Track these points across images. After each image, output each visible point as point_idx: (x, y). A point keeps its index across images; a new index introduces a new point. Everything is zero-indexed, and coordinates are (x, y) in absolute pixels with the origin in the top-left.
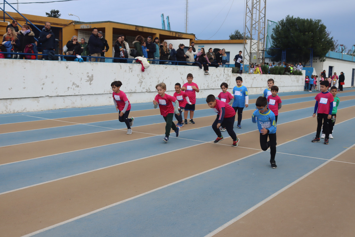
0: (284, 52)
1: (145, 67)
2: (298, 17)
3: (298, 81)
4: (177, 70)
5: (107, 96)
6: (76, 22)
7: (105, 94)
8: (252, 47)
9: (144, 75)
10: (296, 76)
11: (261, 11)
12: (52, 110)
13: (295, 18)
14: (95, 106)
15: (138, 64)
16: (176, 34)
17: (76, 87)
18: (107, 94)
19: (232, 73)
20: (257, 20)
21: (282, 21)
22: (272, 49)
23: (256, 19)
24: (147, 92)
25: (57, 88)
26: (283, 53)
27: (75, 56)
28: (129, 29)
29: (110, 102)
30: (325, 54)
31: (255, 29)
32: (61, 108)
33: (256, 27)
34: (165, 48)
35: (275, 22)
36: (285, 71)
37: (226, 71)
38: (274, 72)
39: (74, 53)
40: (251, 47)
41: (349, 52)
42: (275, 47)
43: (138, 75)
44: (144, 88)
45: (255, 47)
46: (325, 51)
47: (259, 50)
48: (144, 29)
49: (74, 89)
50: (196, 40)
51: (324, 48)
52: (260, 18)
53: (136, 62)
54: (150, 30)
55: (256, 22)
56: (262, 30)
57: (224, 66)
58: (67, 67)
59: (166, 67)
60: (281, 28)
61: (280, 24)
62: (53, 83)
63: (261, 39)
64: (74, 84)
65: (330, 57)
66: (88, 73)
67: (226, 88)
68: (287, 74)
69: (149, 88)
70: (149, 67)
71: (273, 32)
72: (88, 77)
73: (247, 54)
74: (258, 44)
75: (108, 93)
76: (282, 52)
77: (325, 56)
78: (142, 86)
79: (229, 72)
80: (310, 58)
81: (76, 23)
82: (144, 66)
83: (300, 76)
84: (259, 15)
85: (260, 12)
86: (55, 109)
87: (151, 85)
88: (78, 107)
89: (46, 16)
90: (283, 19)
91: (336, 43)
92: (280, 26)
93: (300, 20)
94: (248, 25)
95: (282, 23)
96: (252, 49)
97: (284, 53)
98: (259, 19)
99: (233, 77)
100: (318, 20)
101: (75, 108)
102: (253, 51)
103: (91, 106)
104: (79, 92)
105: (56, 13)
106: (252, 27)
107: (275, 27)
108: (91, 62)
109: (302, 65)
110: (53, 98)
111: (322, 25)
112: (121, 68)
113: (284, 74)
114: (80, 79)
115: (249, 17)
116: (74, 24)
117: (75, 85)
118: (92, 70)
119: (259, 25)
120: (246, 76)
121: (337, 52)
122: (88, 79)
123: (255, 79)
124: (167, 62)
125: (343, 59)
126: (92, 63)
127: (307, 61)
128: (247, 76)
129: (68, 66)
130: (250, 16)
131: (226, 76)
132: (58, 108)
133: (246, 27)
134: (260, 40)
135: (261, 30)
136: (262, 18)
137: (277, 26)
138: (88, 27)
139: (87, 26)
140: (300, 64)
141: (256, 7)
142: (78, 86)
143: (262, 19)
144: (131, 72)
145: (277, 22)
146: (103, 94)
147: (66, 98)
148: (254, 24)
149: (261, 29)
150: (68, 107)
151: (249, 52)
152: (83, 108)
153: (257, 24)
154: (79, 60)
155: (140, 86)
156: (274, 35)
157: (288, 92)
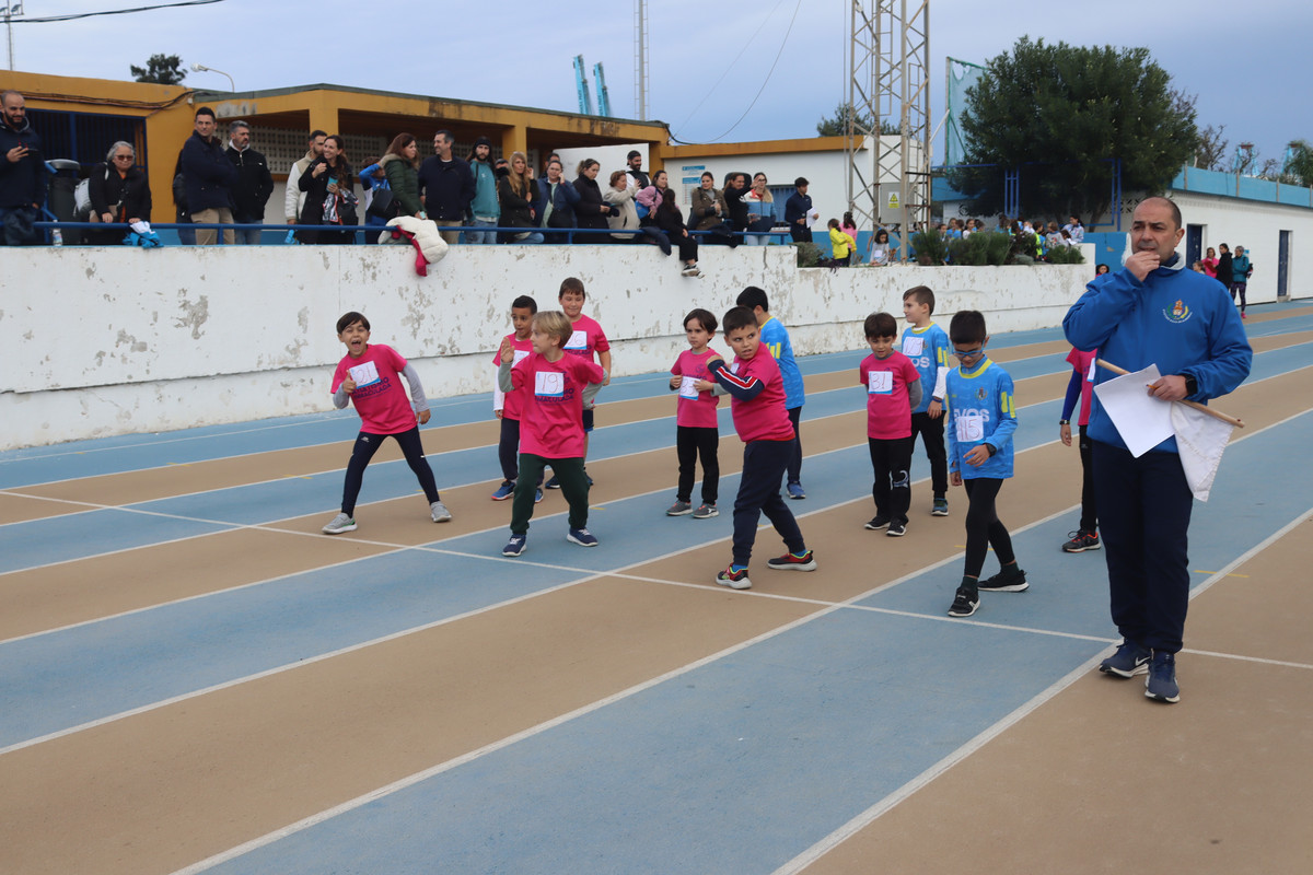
0: (1012, 178)
1: (429, 258)
2: (1061, 43)
3: (1066, 287)
4: (568, 262)
5: (271, 377)
6: (199, 95)
7: (264, 371)
8: (881, 162)
9: (426, 291)
10: (1056, 266)
11: (908, 22)
12: (31, 446)
13: (1050, 48)
14: (223, 422)
15: (403, 248)
16: (592, 124)
17: (133, 349)
18: (272, 370)
19: (800, 265)
20: (897, 58)
21: (1003, 59)
22: (968, 168)
23: (891, 53)
24: (443, 355)
25: (47, 359)
26: (1009, 182)
27: (126, 224)
28: (406, 113)
29: (286, 404)
30: (1170, 179)
31: (891, 93)
32: (72, 437)
33: (893, 85)
34: (517, 178)
35: (977, 67)
36: (1015, 252)
37: (772, 260)
38: (970, 253)
39: (124, 212)
40: (877, 165)
41: (1266, 169)
42: (978, 162)
43: (400, 288)
44: (432, 340)
45: (891, 161)
46: (1170, 169)
47: (908, 173)
48: (464, 109)
49: (124, 359)
50: (672, 143)
51: (1162, 155)
52: (909, 50)
53: (393, 237)
54: (487, 111)
55: (892, 68)
56: (917, 94)
57: (767, 239)
58: (90, 272)
59: (520, 253)
60: (997, 88)
61: (994, 71)
62: (29, 338)
63: (914, 130)
64: (122, 337)
65: (1189, 189)
66: (184, 291)
67: (704, 334)
68: (1020, 263)
69: (450, 341)
70: (443, 255)
71: (967, 101)
72: (184, 305)
73: (863, 188)
74: (903, 149)
75: (277, 367)
76: (1007, 179)
77: (1170, 187)
78: (422, 335)
79: (785, 262)
80: (1113, 195)
81: (198, 98)
82: (424, 252)
83: (1076, 268)
84: (904, 39)
85: (905, 26)
86: (48, 444)
87: (459, 329)
88: (146, 431)
89: (133, 79)
90: (1005, 53)
91: (1217, 137)
92: (993, 77)
93: (1070, 51)
94: (864, 78)
95: (1002, 67)
96: (882, 171)
97: (1012, 182)
98: (904, 56)
99: (801, 280)
100: (1136, 50)
101: (134, 434)
102: (886, 179)
103: (206, 424)
104: (148, 371)
105: (170, 69)
106: (878, 84)
107: (975, 84)
108: (195, 247)
109: (1082, 225)
110: (33, 398)
111: (1151, 70)
112: (327, 267)
113: (1009, 261)
114: (152, 318)
115: (865, 46)
116: (190, 101)
117: (131, 343)
118: (203, 278)
119: (903, 75)
120: (855, 276)
121: (1221, 170)
122: (185, 314)
123: (891, 285)
124: (527, 234)
125: (1240, 196)
126: (199, 250)
127: (1104, 210)
128: (859, 275)
129: (94, 265)
130: (870, 42)
131: (774, 278)
132: (59, 439)
133: (855, 86)
134: (912, 134)
135: (912, 96)
136: (913, 51)
137: (983, 80)
138: (244, 110)
139: (241, 107)
140: (1075, 221)
141: (889, 9)
142: (143, 347)
143: (917, 52)
144: (369, 279)
145: (982, 64)
146: (252, 372)
147: (92, 398)
148: (888, 73)
149: (914, 90)
150: (104, 434)
151: (869, 181)
152: (168, 434)
153: (896, 73)
154: (141, 241)
155: (414, 334)
156: (972, 115)
157: (1026, 332)
